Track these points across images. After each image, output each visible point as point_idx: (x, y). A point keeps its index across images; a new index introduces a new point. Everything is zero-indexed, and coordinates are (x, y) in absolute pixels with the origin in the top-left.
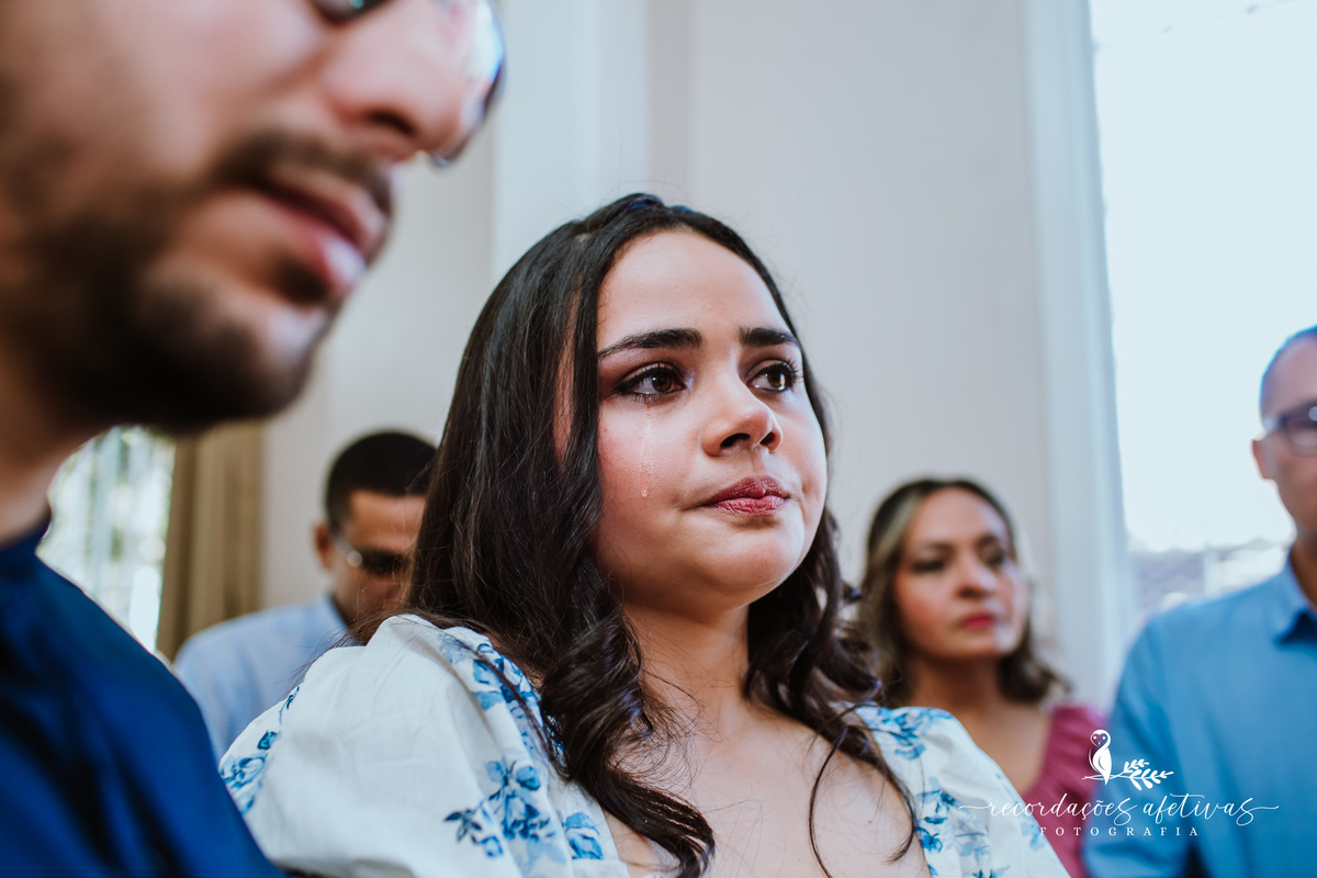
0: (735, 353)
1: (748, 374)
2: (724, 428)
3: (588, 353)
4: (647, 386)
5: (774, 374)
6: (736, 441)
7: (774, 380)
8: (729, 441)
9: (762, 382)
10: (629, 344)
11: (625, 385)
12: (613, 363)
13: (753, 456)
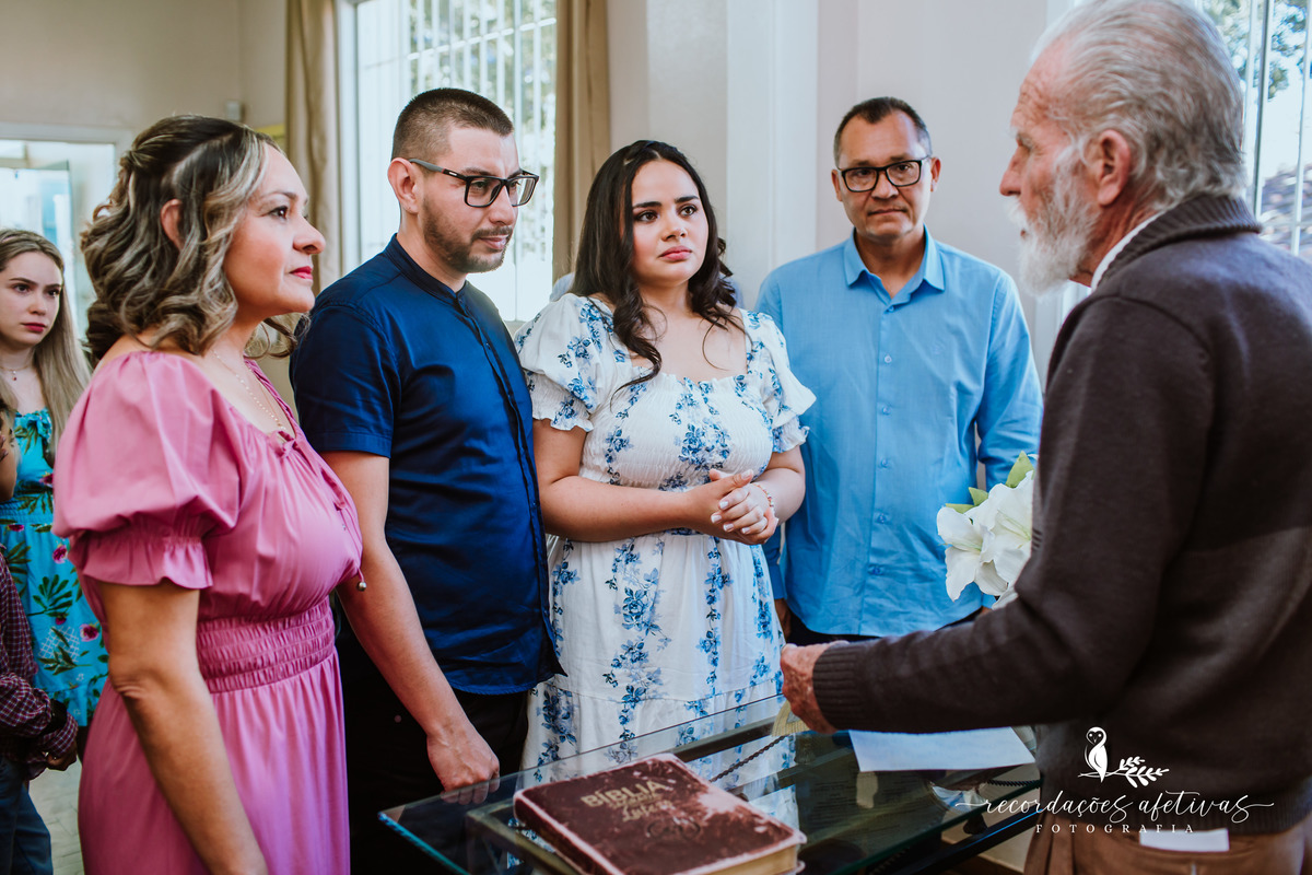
0: (674, 207)
1: (679, 211)
2: (667, 234)
3: (629, 207)
4: (645, 218)
5: (688, 209)
6: (672, 237)
7: (688, 212)
8: (669, 237)
9: (684, 213)
10: (638, 206)
11: (638, 218)
12: (636, 211)
13: (677, 241)
